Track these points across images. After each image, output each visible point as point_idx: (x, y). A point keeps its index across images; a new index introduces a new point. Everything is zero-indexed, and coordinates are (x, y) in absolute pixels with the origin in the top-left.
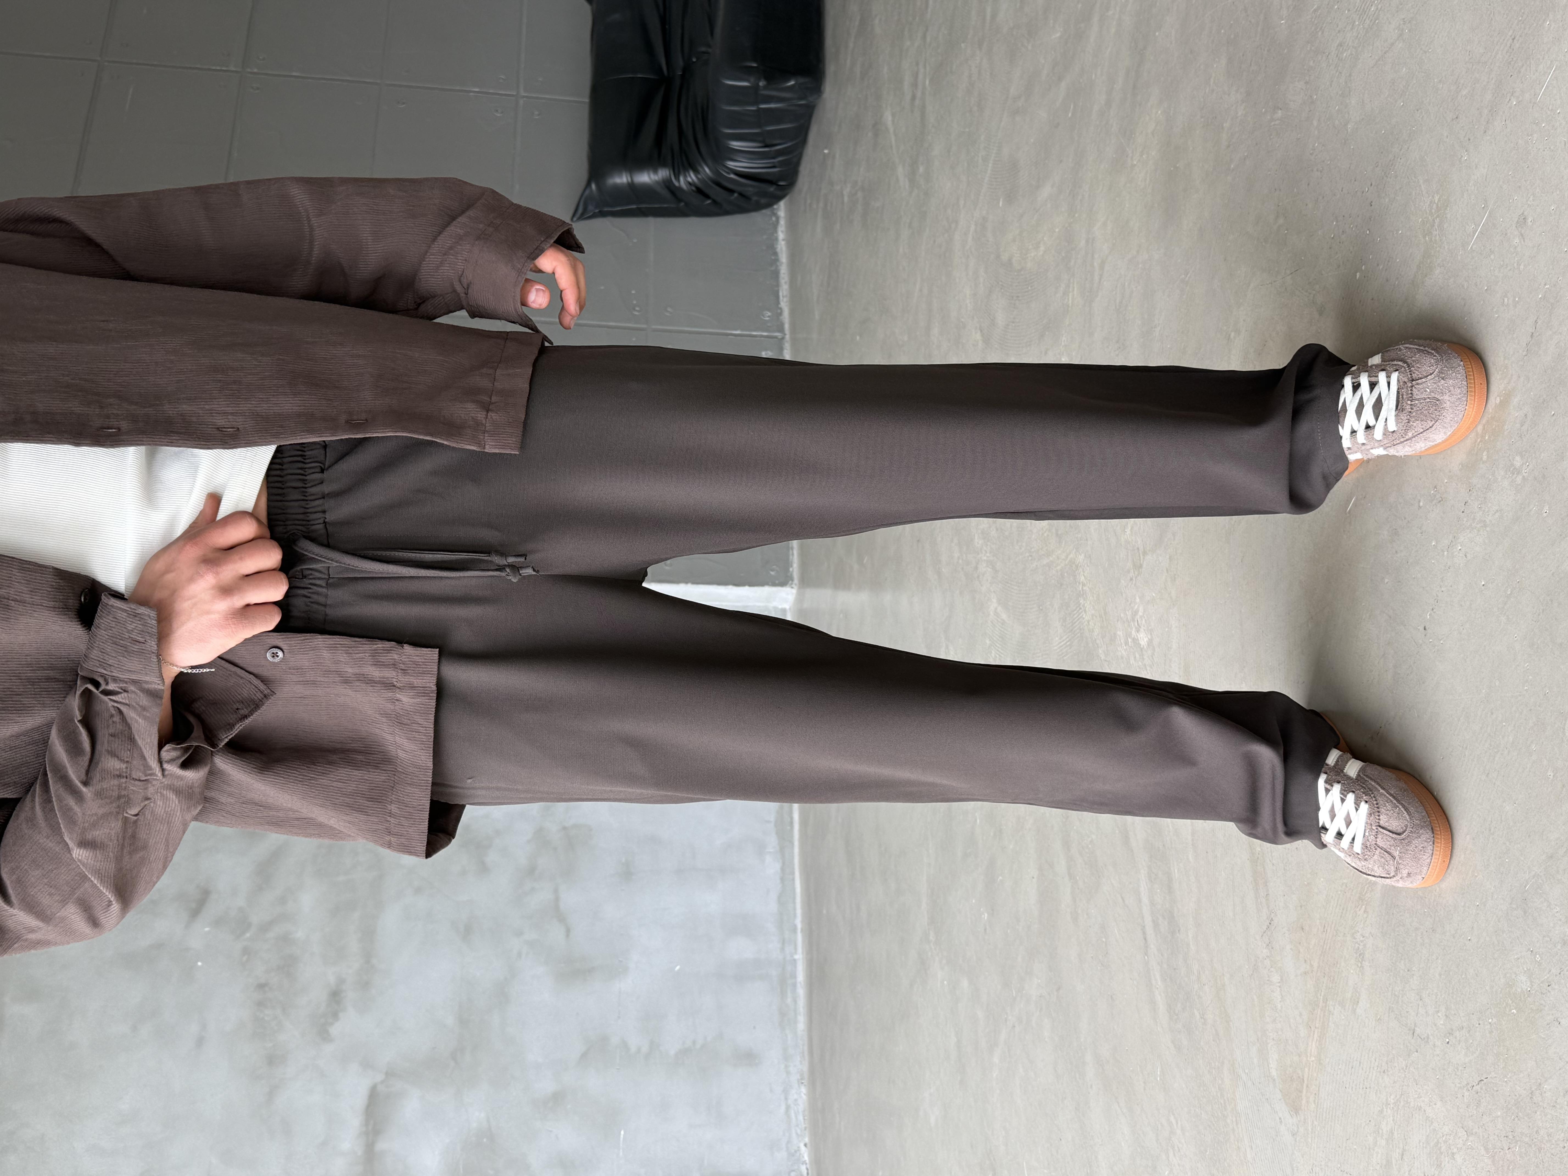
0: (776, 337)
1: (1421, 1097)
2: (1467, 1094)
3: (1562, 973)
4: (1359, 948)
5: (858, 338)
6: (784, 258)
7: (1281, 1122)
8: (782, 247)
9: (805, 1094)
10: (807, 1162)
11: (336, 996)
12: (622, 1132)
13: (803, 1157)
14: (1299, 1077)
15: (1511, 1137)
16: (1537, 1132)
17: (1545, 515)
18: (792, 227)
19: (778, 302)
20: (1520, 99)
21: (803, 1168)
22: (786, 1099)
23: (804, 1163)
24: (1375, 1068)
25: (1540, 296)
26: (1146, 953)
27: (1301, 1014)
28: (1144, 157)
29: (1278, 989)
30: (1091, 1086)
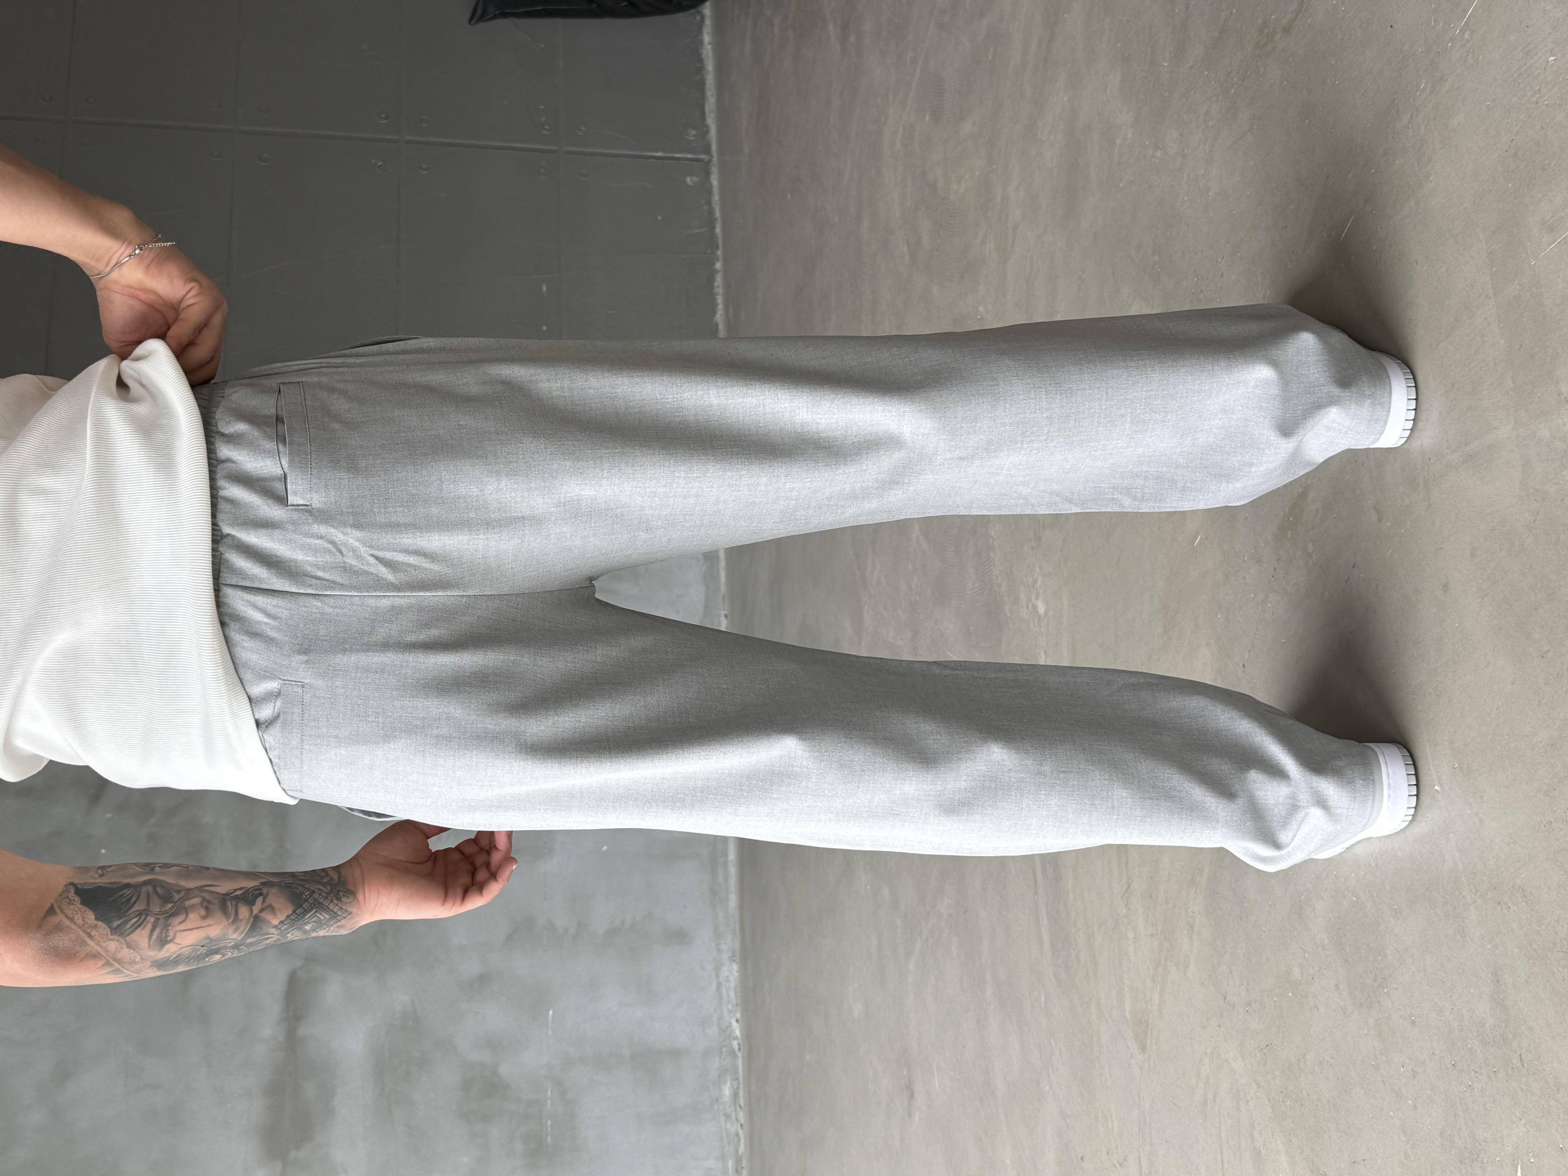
0: (702, 160)
1: (1228, 1052)
2: (1258, 1054)
4: (1190, 921)
6: (710, 66)
7: (1132, 1057)
8: (708, 51)
9: (736, 971)
10: (739, 1036)
12: (551, 1012)
13: (735, 1033)
14: (1145, 1021)
15: (1284, 1093)
16: (1301, 1092)
18: (719, 28)
19: (704, 119)
21: (735, 1044)
22: (717, 976)
23: (736, 1038)
24: (1198, 1023)
26: (1036, 893)
27: (1148, 969)
28: (1052, 137)
29: (1133, 944)
30: (990, 1003)
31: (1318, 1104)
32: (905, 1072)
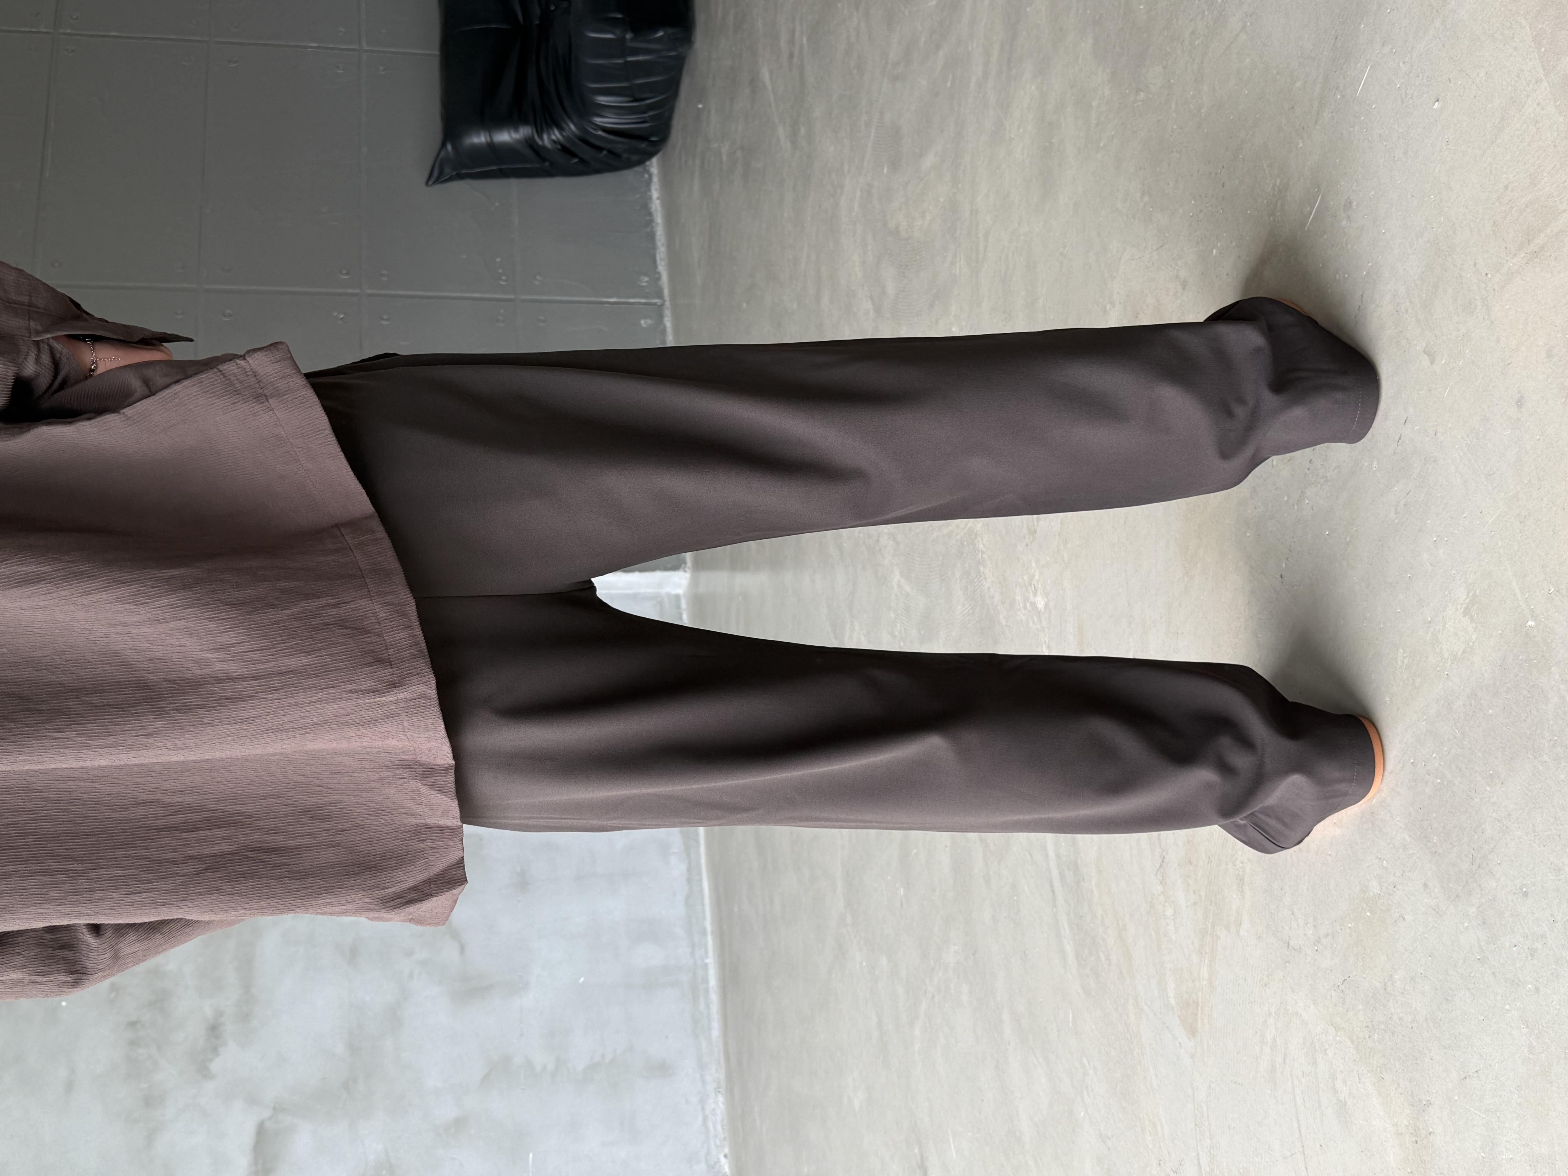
0: (655, 304)
1: (1297, 1003)
2: (1334, 994)
3: (1404, 874)
4: (1239, 874)
5: (745, 305)
6: (659, 218)
7: (1181, 1046)
8: (656, 205)
9: (722, 1103)
10: (728, 1172)
11: (214, 1030)
12: (531, 1155)
13: (724, 1169)
14: (1194, 1002)
15: (1371, 1027)
16: (1391, 1018)
17: (1375, 469)
18: (667, 184)
19: (655, 267)
20: (1343, 94)
22: (703, 1109)
24: (1258, 983)
25: (1365, 273)
26: (1054, 906)
27: (1193, 943)
28: (1021, 131)
29: (1172, 922)
30: (1009, 1043)
31: (1413, 1025)
32: (916, 1151)
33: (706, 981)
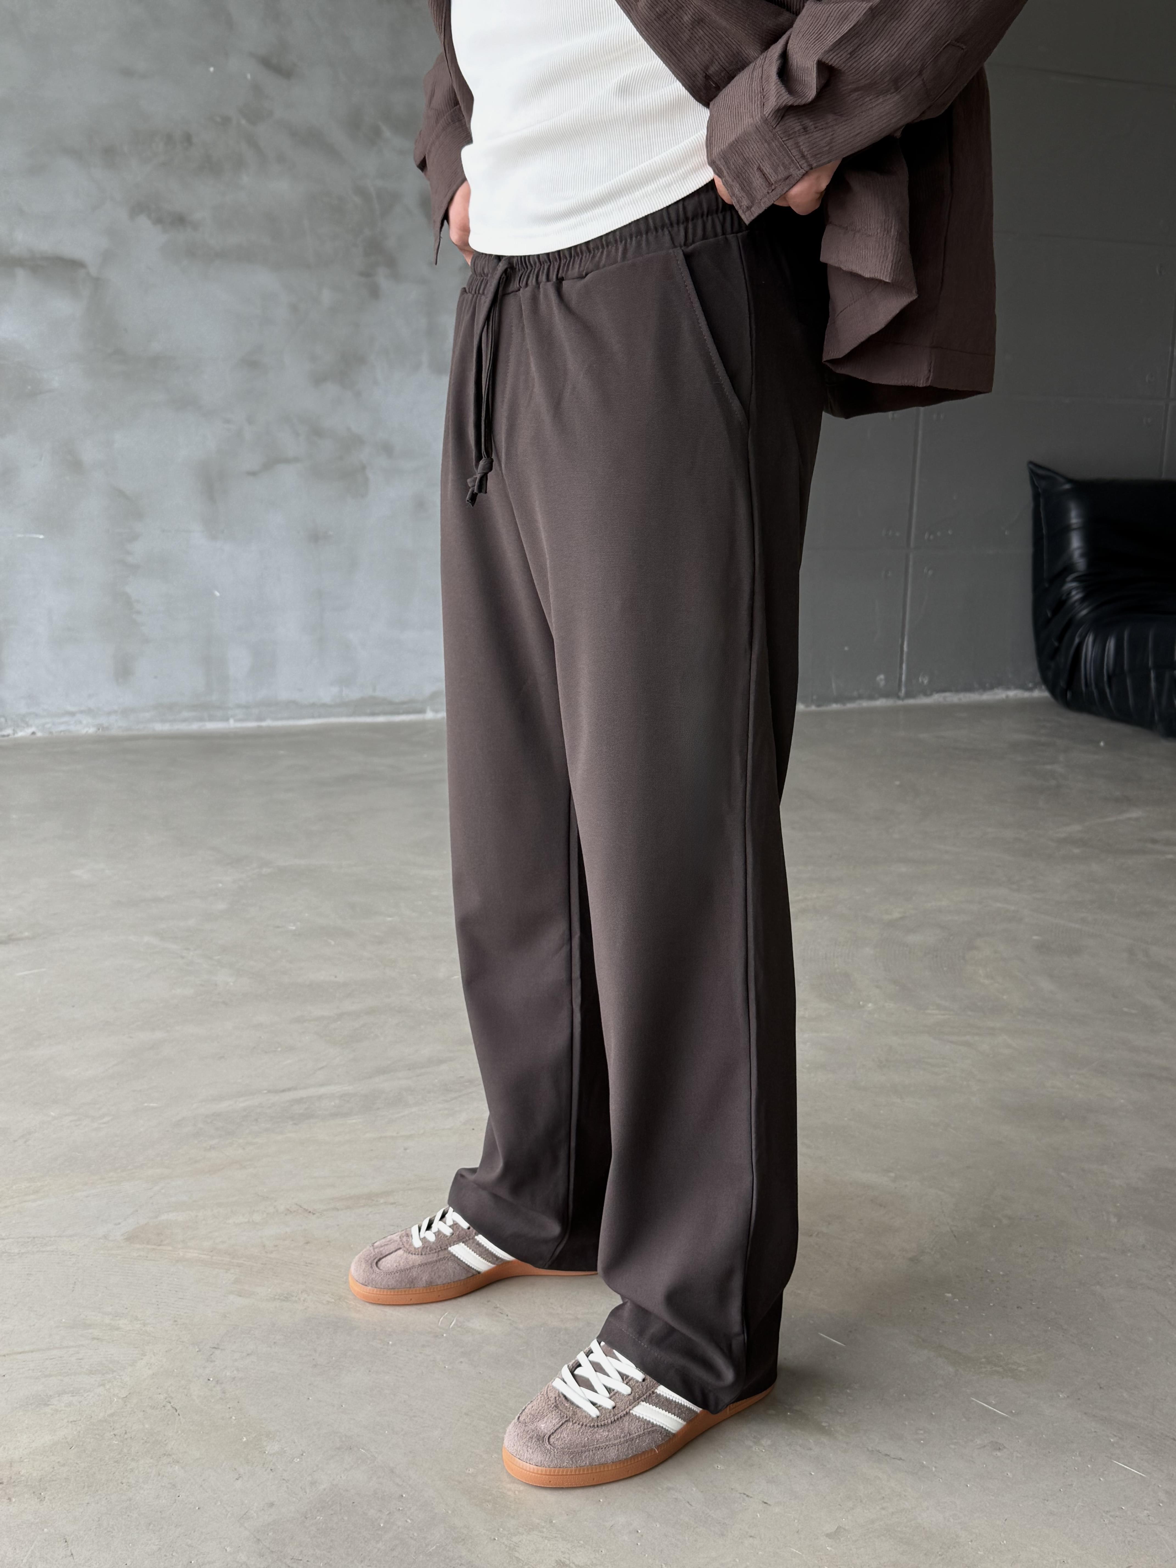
0: (900, 689)
1: (155, 1355)
2: (162, 1397)
3: (284, 1481)
4: (293, 1296)
5: (898, 783)
6: (987, 697)
7: (116, 1224)
8: (1000, 695)
9: (87, 732)
10: (16, 736)
11: (180, 220)
12: (41, 537)
13: (21, 731)
14: (162, 1241)
15: (126, 1436)
16: (133, 1460)
17: (716, 1466)
18: (1022, 706)
19: (938, 692)
20: (1115, 1445)
21: (9, 731)
22: (81, 712)
23: (15, 732)
24: (178, 1313)
25: (925, 1463)
26: (269, 1091)
27: (223, 1242)
28: (1077, 1086)
29: (246, 1220)
30: (131, 1037)
31: (124, 1484)
32: (26, 934)
33: (211, 719)
